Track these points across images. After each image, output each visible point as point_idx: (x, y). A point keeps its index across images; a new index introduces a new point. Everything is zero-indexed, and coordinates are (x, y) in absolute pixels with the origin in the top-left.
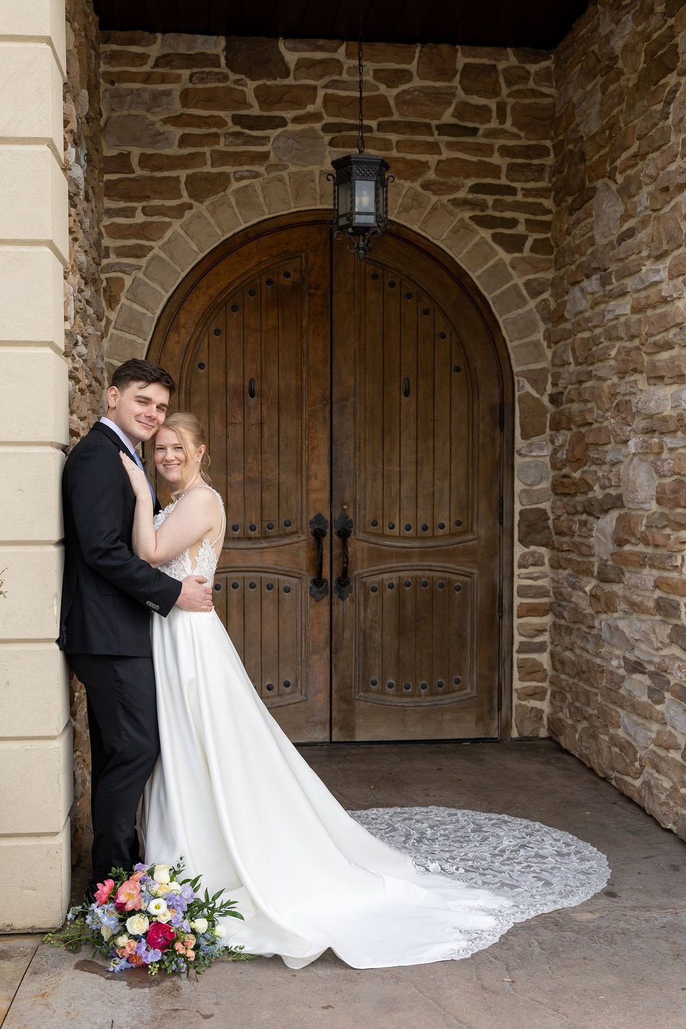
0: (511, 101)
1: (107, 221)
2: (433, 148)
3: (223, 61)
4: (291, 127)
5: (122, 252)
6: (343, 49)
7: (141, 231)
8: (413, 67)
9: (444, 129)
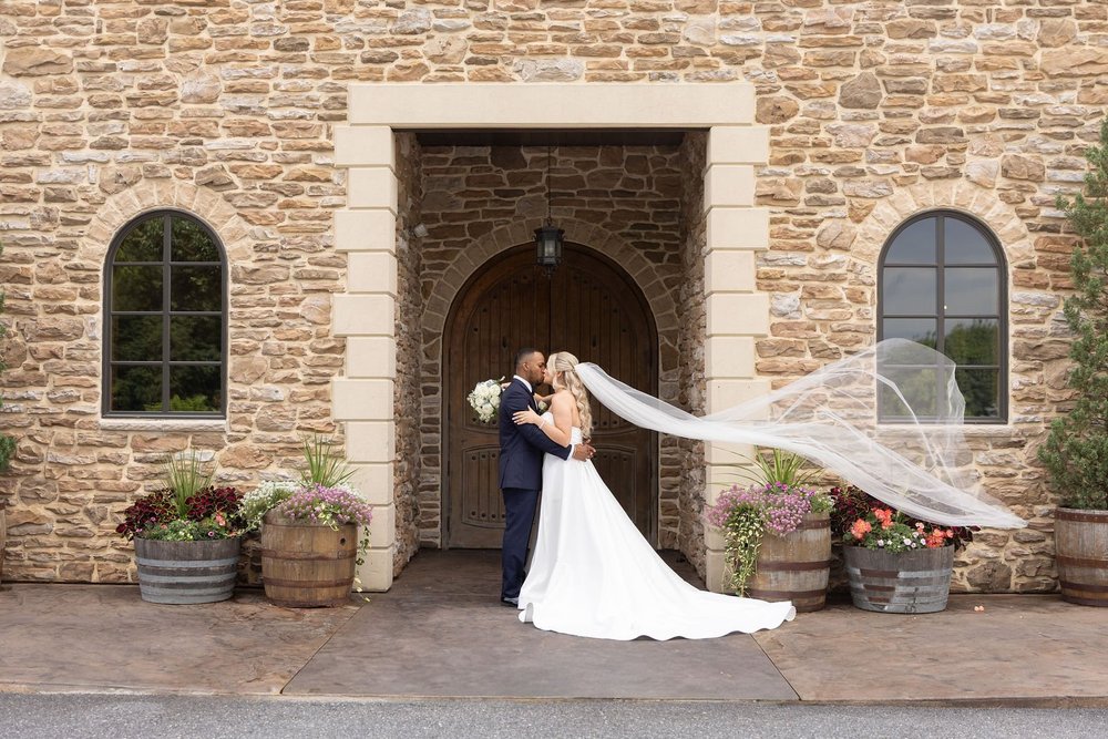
0: (656, 176)
1: (424, 250)
2: (609, 204)
3: (489, 160)
4: (527, 195)
5: (431, 267)
6: (557, 151)
7: (443, 255)
8: (598, 159)
9: (617, 193)
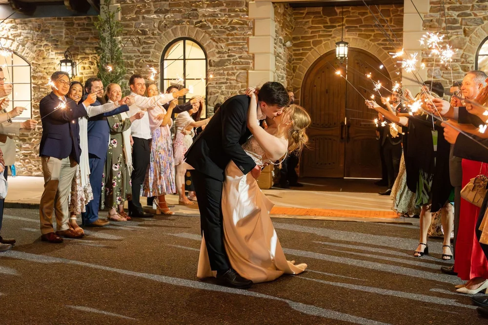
0: (393, 18)
1: (294, 52)
2: (373, 31)
3: (322, 13)
4: (338, 28)
5: (297, 59)
6: (350, 8)
7: (301, 54)
8: (368, 11)
9: (375, 26)
